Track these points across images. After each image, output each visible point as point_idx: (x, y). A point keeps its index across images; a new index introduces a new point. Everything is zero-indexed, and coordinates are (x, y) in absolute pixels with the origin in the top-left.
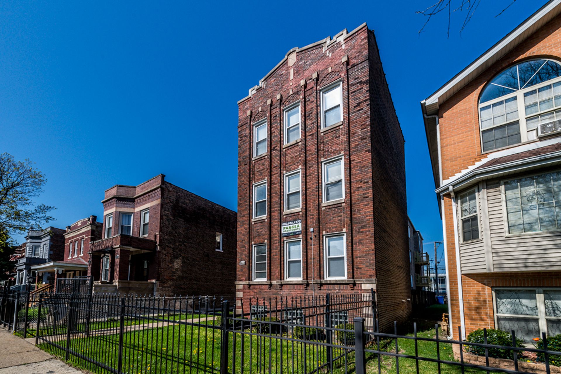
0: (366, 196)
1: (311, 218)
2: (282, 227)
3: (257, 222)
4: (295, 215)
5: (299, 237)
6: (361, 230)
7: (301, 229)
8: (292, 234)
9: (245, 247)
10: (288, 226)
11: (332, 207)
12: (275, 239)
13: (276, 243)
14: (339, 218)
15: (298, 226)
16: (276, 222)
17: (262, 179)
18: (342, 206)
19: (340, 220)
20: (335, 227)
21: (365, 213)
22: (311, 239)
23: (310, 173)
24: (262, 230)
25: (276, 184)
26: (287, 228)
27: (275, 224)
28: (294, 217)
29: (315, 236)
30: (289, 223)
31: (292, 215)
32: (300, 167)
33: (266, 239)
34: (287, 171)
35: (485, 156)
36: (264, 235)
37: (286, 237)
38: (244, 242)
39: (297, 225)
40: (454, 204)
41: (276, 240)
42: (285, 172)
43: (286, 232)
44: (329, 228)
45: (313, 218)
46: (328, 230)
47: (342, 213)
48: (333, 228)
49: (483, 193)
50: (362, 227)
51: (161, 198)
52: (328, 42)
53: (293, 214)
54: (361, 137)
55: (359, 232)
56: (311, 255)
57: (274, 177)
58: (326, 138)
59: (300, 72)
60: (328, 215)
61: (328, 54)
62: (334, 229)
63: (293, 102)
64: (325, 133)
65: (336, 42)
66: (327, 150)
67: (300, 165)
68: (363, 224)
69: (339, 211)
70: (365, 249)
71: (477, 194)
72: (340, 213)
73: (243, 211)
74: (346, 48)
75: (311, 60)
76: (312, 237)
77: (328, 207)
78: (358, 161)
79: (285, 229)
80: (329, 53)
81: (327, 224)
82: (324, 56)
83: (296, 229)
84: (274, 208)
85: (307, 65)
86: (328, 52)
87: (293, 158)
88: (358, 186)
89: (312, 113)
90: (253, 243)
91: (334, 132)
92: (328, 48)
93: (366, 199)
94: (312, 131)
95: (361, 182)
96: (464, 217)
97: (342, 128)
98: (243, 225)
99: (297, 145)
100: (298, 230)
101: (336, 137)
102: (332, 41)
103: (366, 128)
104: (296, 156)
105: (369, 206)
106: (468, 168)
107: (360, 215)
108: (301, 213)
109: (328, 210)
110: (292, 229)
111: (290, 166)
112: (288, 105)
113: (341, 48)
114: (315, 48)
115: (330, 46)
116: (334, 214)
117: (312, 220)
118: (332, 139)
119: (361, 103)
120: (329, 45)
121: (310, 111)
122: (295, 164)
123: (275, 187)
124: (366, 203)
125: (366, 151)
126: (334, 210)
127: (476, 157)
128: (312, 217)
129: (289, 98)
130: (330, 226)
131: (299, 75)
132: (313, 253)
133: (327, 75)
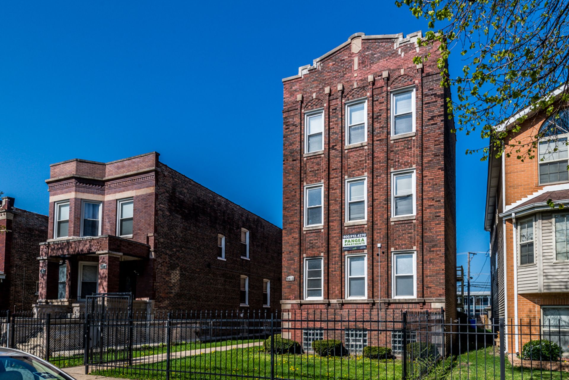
0: (438, 214)
1: (377, 233)
2: (344, 240)
3: (310, 232)
4: (358, 228)
5: (363, 252)
6: (432, 249)
7: (366, 244)
8: (355, 248)
9: (294, 260)
10: (351, 239)
11: (401, 222)
12: (334, 252)
13: (335, 258)
14: (410, 235)
15: (363, 241)
16: (335, 233)
17: (316, 181)
18: (412, 223)
19: (411, 237)
20: (405, 244)
21: (436, 232)
22: (378, 255)
23: (377, 183)
24: (316, 241)
25: (335, 189)
26: (349, 241)
27: (334, 235)
28: (357, 230)
29: (383, 253)
30: (351, 236)
31: (355, 227)
32: (366, 174)
33: (322, 252)
34: (349, 176)
35: (541, 188)
36: (319, 247)
37: (348, 251)
38: (292, 253)
39: (361, 239)
40: (514, 229)
41: (335, 254)
42: (346, 177)
43: (348, 246)
44: (399, 245)
45: (380, 233)
46: (397, 247)
47: (413, 230)
48: (402, 245)
49: (539, 223)
50: (433, 247)
51: (156, 186)
52: (401, 39)
53: (357, 227)
54: (434, 153)
55: (430, 251)
56: (378, 273)
57: (332, 181)
58: (396, 147)
59: (366, 63)
60: (397, 231)
61: (399, 53)
62: (404, 246)
63: (358, 97)
64: (395, 141)
65: (409, 42)
66: (397, 160)
67: (366, 172)
68: (434, 243)
69: (410, 228)
70: (436, 268)
71: (534, 223)
72: (410, 229)
73: (291, 217)
74: (421, 52)
75: (380, 53)
76: (379, 253)
77: (398, 223)
78: (431, 178)
79: (347, 243)
80: (401, 52)
81: (396, 240)
82: (395, 54)
83: (360, 244)
84: (333, 217)
85: (375, 57)
86: (400, 50)
87: (357, 162)
88: (430, 204)
89: (380, 115)
90: (304, 255)
91: (406, 142)
92: (400, 45)
93: (438, 218)
94: (380, 136)
95: (433, 200)
96: (522, 243)
97: (414, 140)
98: (291, 234)
99: (362, 148)
100: (363, 245)
101: (408, 148)
102: (405, 40)
103: (439, 145)
104: (360, 161)
105: (440, 226)
106: (527, 197)
107: (431, 234)
108: (366, 226)
109: (397, 225)
110: (355, 242)
111: (354, 171)
112: (351, 99)
113: (415, 50)
114: (385, 41)
115: (403, 45)
116: (404, 230)
117: (379, 234)
118: (403, 149)
119: (435, 116)
120: (402, 43)
121: (379, 113)
122: (359, 170)
123: (334, 193)
124: (437, 222)
125: (439, 169)
126: (404, 226)
127: (534, 187)
128: (379, 231)
129: (353, 91)
130: (399, 243)
131: (365, 67)
132: (379, 270)
133: (399, 77)
